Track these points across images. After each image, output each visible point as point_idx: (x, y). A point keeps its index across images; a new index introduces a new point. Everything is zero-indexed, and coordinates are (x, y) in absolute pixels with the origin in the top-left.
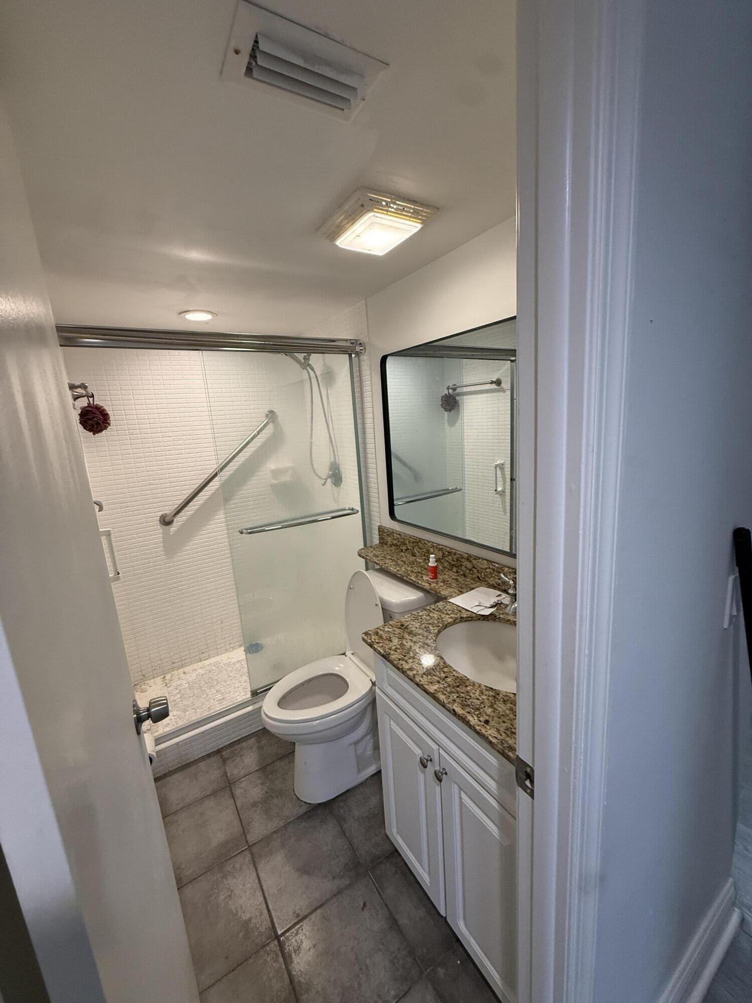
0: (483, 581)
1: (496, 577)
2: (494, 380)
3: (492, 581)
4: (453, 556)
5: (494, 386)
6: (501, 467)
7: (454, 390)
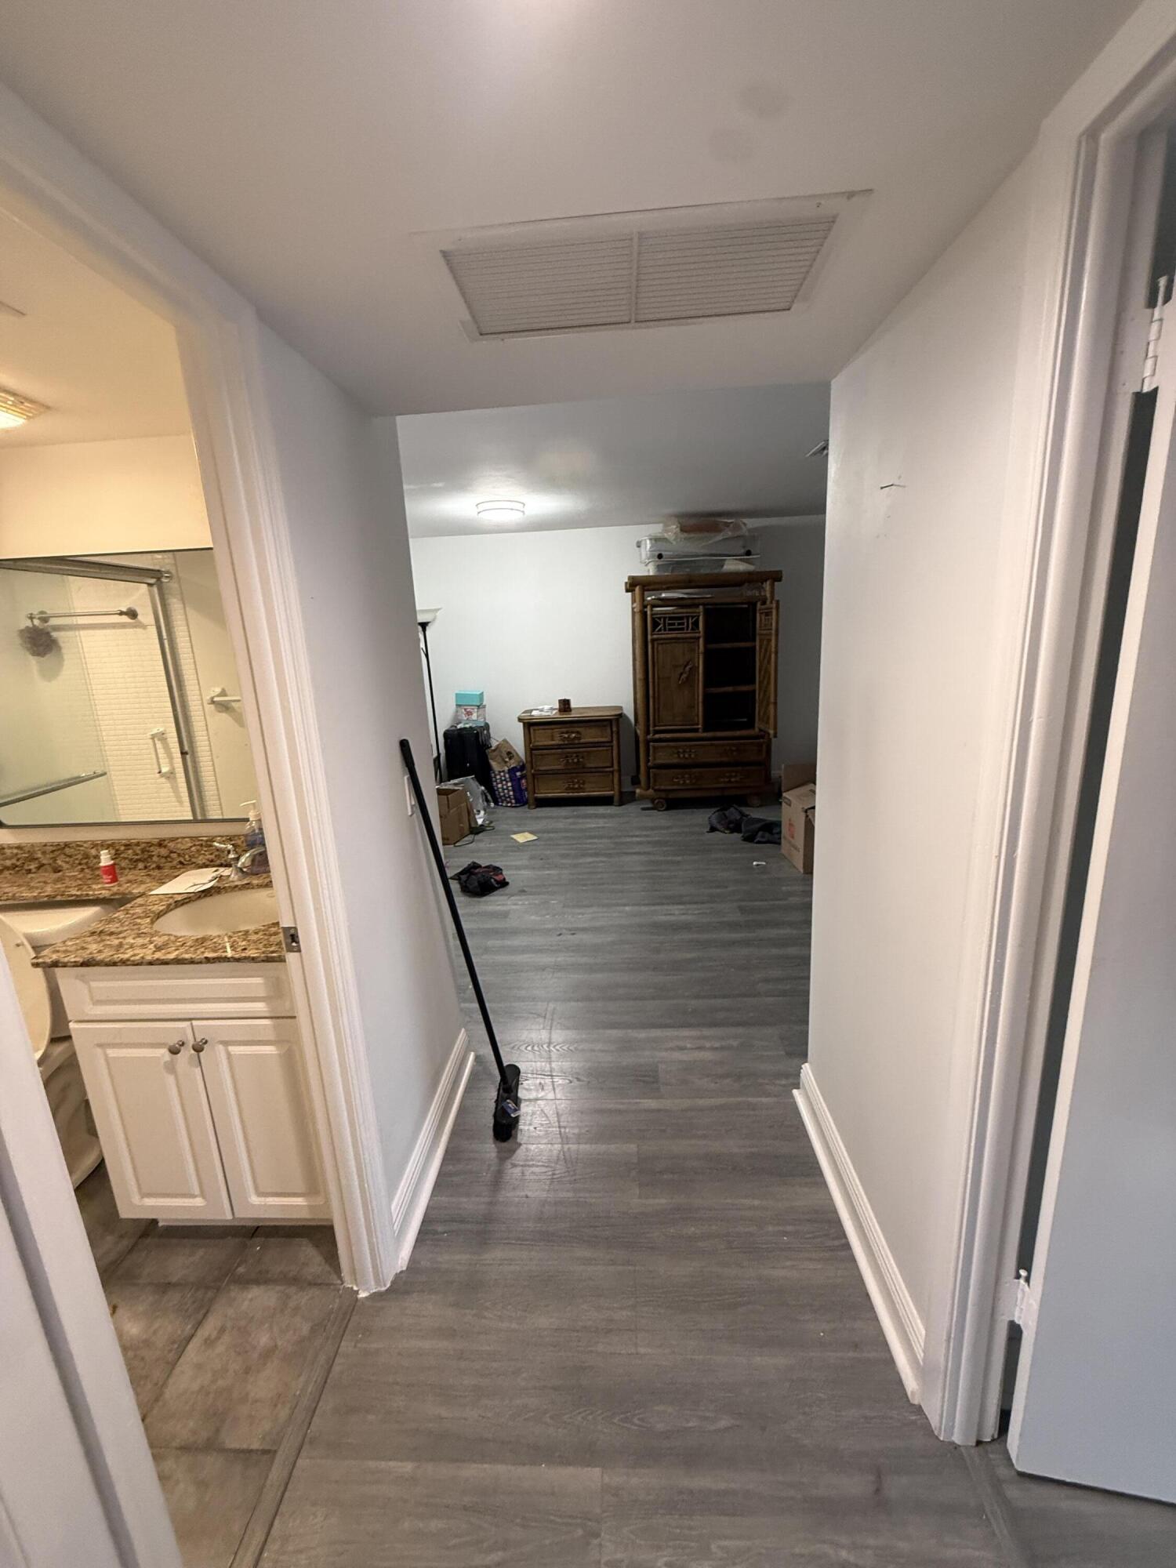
0: (188, 864)
1: (207, 853)
2: (124, 610)
3: (201, 860)
4: (135, 847)
5: (125, 619)
6: (161, 737)
7: (45, 620)
